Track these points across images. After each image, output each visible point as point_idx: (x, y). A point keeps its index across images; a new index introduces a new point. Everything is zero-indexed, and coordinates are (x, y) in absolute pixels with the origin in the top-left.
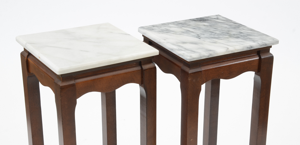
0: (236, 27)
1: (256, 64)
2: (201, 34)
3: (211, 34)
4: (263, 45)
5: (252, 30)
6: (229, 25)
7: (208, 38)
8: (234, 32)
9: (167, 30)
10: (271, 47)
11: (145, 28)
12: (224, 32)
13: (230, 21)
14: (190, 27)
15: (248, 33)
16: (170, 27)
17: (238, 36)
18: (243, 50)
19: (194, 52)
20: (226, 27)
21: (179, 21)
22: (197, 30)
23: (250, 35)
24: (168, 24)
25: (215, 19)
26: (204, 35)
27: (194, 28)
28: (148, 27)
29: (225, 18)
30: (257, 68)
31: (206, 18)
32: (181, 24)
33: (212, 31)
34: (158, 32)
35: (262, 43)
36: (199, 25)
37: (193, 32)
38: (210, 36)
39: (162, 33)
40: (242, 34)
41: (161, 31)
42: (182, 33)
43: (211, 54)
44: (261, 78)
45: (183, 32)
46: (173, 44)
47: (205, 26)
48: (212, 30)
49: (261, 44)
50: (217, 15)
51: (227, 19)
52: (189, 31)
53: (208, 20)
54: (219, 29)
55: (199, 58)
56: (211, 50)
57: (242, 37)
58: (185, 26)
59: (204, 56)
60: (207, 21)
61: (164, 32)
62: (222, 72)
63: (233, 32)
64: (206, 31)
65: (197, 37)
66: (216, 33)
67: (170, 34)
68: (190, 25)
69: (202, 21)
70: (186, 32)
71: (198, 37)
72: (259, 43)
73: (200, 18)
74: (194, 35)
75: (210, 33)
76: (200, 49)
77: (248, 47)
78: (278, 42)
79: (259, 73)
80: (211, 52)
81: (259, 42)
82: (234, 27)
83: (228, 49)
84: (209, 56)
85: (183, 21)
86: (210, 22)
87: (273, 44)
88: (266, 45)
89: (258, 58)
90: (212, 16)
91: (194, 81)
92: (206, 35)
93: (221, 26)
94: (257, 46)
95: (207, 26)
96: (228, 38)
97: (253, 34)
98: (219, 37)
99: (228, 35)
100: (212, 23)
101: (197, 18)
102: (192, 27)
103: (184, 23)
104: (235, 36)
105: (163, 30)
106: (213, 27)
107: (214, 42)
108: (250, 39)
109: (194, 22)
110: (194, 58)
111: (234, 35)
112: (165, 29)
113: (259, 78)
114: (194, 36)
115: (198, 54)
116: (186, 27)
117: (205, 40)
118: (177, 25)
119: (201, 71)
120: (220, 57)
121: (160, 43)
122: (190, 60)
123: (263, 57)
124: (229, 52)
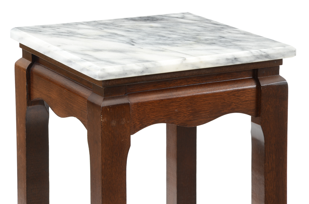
0: (215, 30)
1: (252, 97)
2: (139, 38)
3: (160, 39)
4: (262, 55)
5: (245, 33)
6: (201, 27)
7: (150, 44)
8: (208, 36)
9: (71, 32)
10: (280, 62)
11: (24, 29)
12: (187, 36)
13: (207, 21)
14: (120, 29)
15: (236, 37)
16: (79, 29)
17: (214, 41)
18: (217, 64)
19: (113, 63)
20: (194, 30)
21: (101, 21)
22: (132, 33)
23: (238, 40)
24: (77, 25)
25: (177, 18)
26: (143, 40)
27: (128, 31)
28: (31, 28)
29: (199, 17)
30: (253, 106)
31: (158, 17)
32: (104, 24)
33: (164, 35)
34: (49, 35)
35: (260, 52)
36: (140, 26)
37: (123, 36)
38: (157, 41)
39: (58, 37)
40: (223, 39)
41: (56, 34)
42: (100, 37)
43: (147, 68)
44: (262, 128)
45: (103, 36)
46: (74, 52)
47: (151, 27)
48: (163, 33)
49: (256, 54)
50: (183, 13)
51: (203, 18)
52: (116, 34)
53: (162, 19)
54: (179, 31)
55: (121, 75)
56: (147, 61)
57: (221, 44)
58: (111, 27)
59: (131, 71)
60: (159, 21)
61: (61, 35)
62: (176, 110)
63: (205, 36)
64: (149, 35)
65: (128, 43)
66: (169, 38)
67: (73, 38)
68: (121, 26)
69: (148, 21)
70: (109, 36)
71: (132, 42)
72: (251, 52)
73: (148, 16)
74: (125, 40)
75: (158, 37)
76: (127, 59)
77: (227, 59)
78: (295, 51)
79: (258, 118)
80: (147, 64)
81: (253, 51)
82: (212, 30)
83: (185, 59)
84: (143, 72)
85: (110, 20)
86: (167, 22)
87: (284, 56)
88: (267, 56)
89: (255, 86)
90: (174, 14)
91: (114, 123)
92: (148, 41)
93: (186, 28)
94: (247, 57)
95: (157, 27)
96: (191, 44)
97: (247, 40)
98: (173, 43)
99: (194, 40)
100: (168, 24)
101: (140, 17)
102: (123, 29)
103: (112, 23)
104: (208, 42)
105: (62, 32)
106: (169, 29)
107: (161, 49)
108: (236, 45)
109: (132, 22)
110: (110, 74)
111: (206, 40)
112: (66, 32)
113: (259, 128)
114: (123, 42)
115: (120, 66)
116: (111, 29)
117: (142, 47)
118: (94, 26)
119: (128, 104)
120: (168, 76)
121: (49, 52)
122: (102, 77)
123: (264, 84)
124: (187, 65)
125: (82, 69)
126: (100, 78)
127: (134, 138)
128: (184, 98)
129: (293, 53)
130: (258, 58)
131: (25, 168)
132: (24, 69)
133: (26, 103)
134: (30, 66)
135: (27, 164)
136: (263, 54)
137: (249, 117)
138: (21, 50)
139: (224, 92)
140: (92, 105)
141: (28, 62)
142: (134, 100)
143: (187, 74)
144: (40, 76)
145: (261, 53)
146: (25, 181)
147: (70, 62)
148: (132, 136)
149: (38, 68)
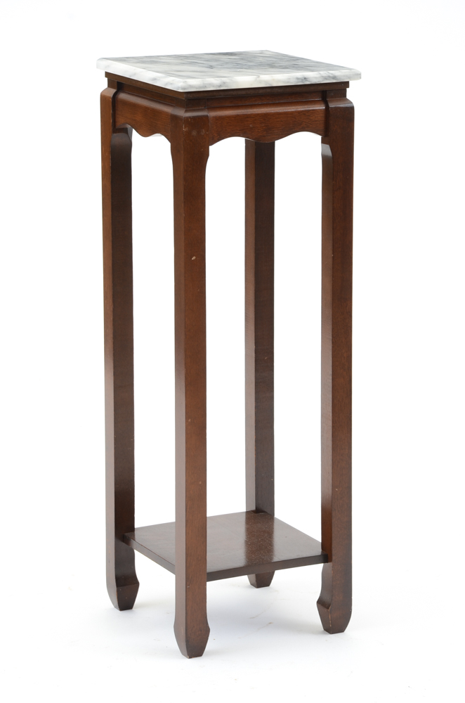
0: (290, 60)
1: (321, 117)
3: (237, 65)
4: (329, 77)
7: (228, 68)
8: (283, 64)
10: (346, 84)
17: (288, 67)
18: (288, 82)
20: (272, 60)
23: (310, 66)
26: (222, 65)
30: (322, 127)
33: (241, 63)
40: (296, 66)
42: (181, 64)
43: (224, 83)
44: (331, 148)
47: (230, 59)
49: (324, 75)
55: (201, 87)
59: (211, 85)
62: (251, 126)
63: (280, 64)
70: (190, 63)
72: (321, 75)
77: (298, 79)
78: (360, 74)
79: (327, 138)
80: (225, 80)
81: (322, 73)
82: (288, 60)
84: (220, 86)
88: (334, 77)
89: (324, 108)
91: (194, 133)
93: (263, 59)
94: (316, 78)
98: (250, 68)
99: (269, 66)
104: (282, 67)
110: (191, 86)
113: (327, 147)
116: (191, 59)
119: (207, 116)
120: (244, 92)
121: (135, 74)
122: (184, 89)
123: (332, 105)
124: (260, 82)
125: (166, 84)
126: (182, 89)
127: (213, 149)
128: (258, 114)
129: (358, 76)
130: (326, 79)
131: (110, 194)
132: (110, 97)
133: (111, 130)
134: (115, 94)
135: (112, 192)
136: (331, 75)
137: (319, 138)
138: (106, 80)
139: (296, 112)
140: (175, 118)
141: (113, 91)
142: (212, 114)
143: (261, 91)
144: (125, 103)
145: (328, 74)
146: (110, 208)
147: (155, 79)
148: (210, 147)
149: (123, 96)
